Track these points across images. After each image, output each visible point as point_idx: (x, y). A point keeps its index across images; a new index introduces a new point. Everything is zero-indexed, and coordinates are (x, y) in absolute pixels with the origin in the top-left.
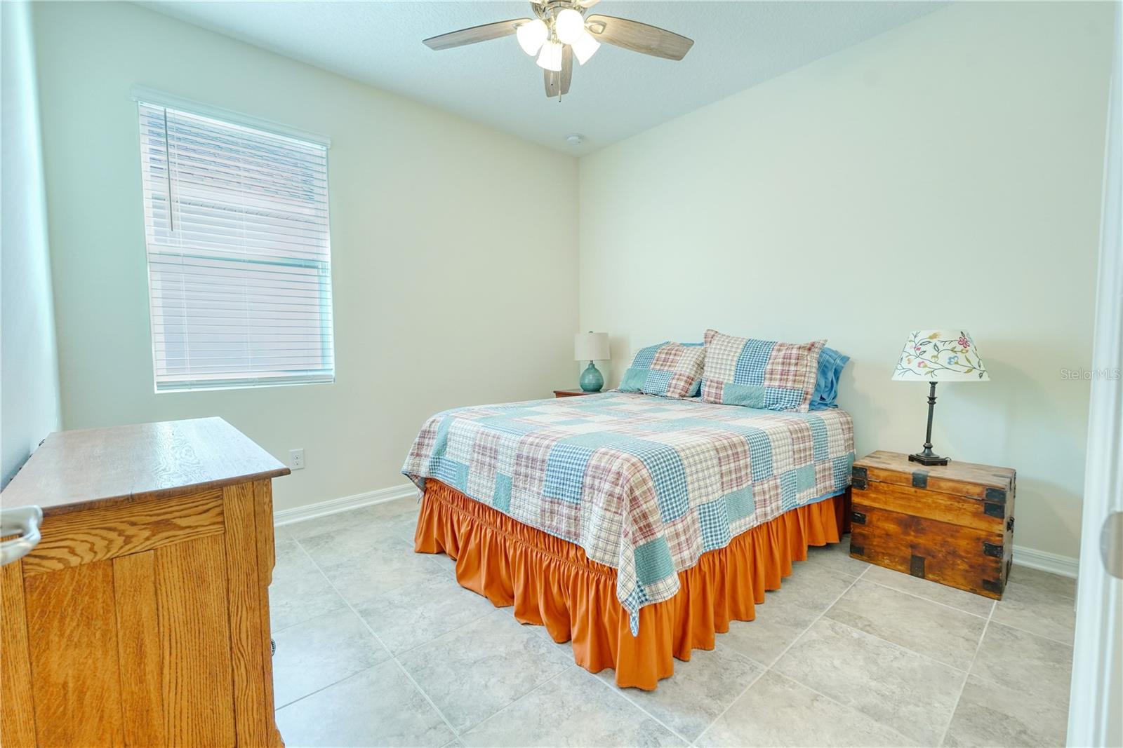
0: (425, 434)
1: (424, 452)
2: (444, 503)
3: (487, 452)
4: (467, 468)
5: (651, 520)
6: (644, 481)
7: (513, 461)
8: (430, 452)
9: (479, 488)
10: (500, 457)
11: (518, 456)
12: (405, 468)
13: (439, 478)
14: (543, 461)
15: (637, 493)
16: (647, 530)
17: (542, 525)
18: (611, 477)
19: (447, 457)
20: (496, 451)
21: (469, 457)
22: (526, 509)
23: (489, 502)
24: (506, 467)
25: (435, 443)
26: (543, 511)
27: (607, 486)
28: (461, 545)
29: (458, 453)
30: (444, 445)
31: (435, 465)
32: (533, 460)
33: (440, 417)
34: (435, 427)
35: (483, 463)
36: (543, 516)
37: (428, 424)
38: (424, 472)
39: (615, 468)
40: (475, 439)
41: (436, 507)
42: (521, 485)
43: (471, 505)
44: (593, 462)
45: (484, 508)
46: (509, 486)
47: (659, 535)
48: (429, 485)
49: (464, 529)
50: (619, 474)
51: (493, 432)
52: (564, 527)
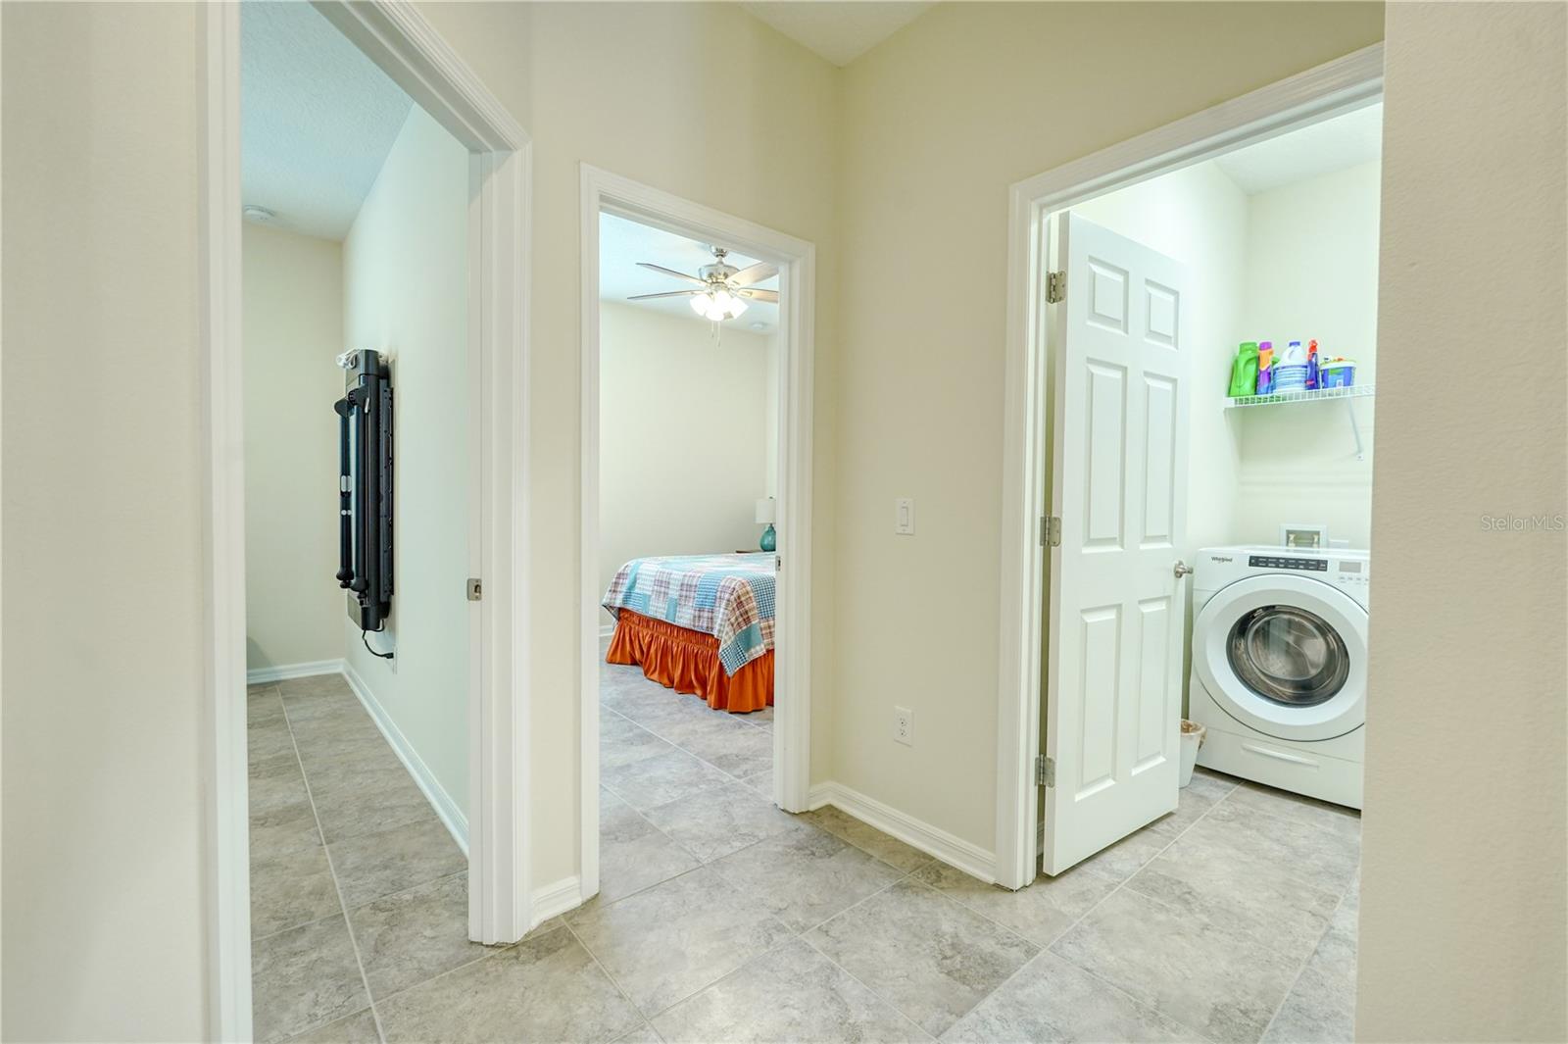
0: (620, 576)
1: (619, 589)
2: (633, 626)
3: (662, 583)
4: (650, 596)
5: (750, 614)
6: (748, 593)
7: (679, 588)
8: (624, 589)
9: (657, 610)
10: (671, 587)
11: (682, 585)
12: (604, 601)
13: (629, 607)
14: (696, 586)
15: (743, 599)
16: (747, 620)
17: (694, 626)
18: (730, 591)
19: (636, 591)
20: (669, 583)
21: (651, 589)
22: (684, 618)
23: (663, 618)
24: (674, 593)
25: (627, 582)
26: (695, 617)
27: (727, 596)
28: (645, 650)
29: (644, 587)
30: (634, 582)
31: (627, 598)
32: (691, 586)
33: (632, 563)
34: (628, 571)
35: (660, 592)
36: (694, 621)
37: (623, 568)
38: (618, 603)
39: (732, 586)
40: (655, 576)
41: (627, 630)
42: (683, 603)
43: (652, 623)
44: (722, 584)
45: (660, 622)
46: (676, 605)
47: (753, 623)
48: (622, 613)
49: (647, 639)
50: (734, 589)
51: (667, 571)
52: (705, 625)
